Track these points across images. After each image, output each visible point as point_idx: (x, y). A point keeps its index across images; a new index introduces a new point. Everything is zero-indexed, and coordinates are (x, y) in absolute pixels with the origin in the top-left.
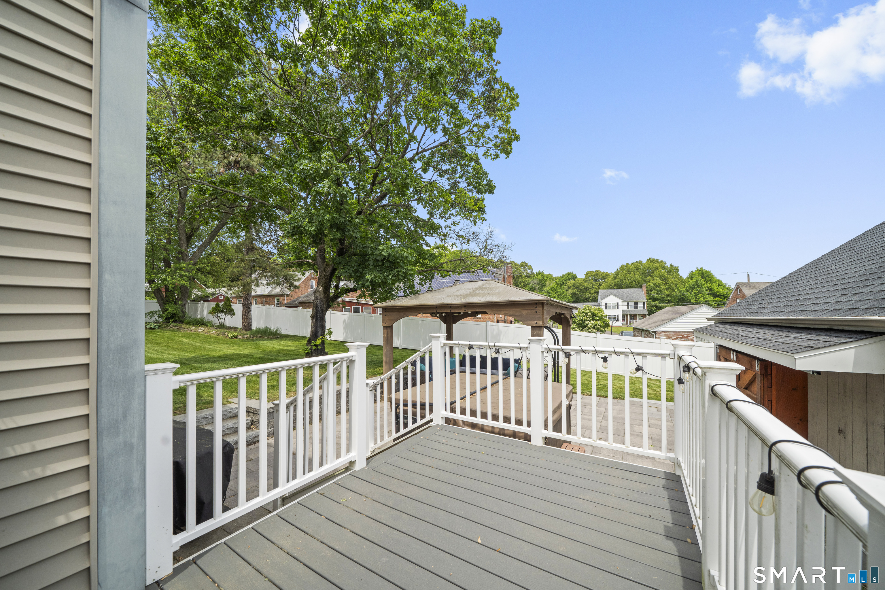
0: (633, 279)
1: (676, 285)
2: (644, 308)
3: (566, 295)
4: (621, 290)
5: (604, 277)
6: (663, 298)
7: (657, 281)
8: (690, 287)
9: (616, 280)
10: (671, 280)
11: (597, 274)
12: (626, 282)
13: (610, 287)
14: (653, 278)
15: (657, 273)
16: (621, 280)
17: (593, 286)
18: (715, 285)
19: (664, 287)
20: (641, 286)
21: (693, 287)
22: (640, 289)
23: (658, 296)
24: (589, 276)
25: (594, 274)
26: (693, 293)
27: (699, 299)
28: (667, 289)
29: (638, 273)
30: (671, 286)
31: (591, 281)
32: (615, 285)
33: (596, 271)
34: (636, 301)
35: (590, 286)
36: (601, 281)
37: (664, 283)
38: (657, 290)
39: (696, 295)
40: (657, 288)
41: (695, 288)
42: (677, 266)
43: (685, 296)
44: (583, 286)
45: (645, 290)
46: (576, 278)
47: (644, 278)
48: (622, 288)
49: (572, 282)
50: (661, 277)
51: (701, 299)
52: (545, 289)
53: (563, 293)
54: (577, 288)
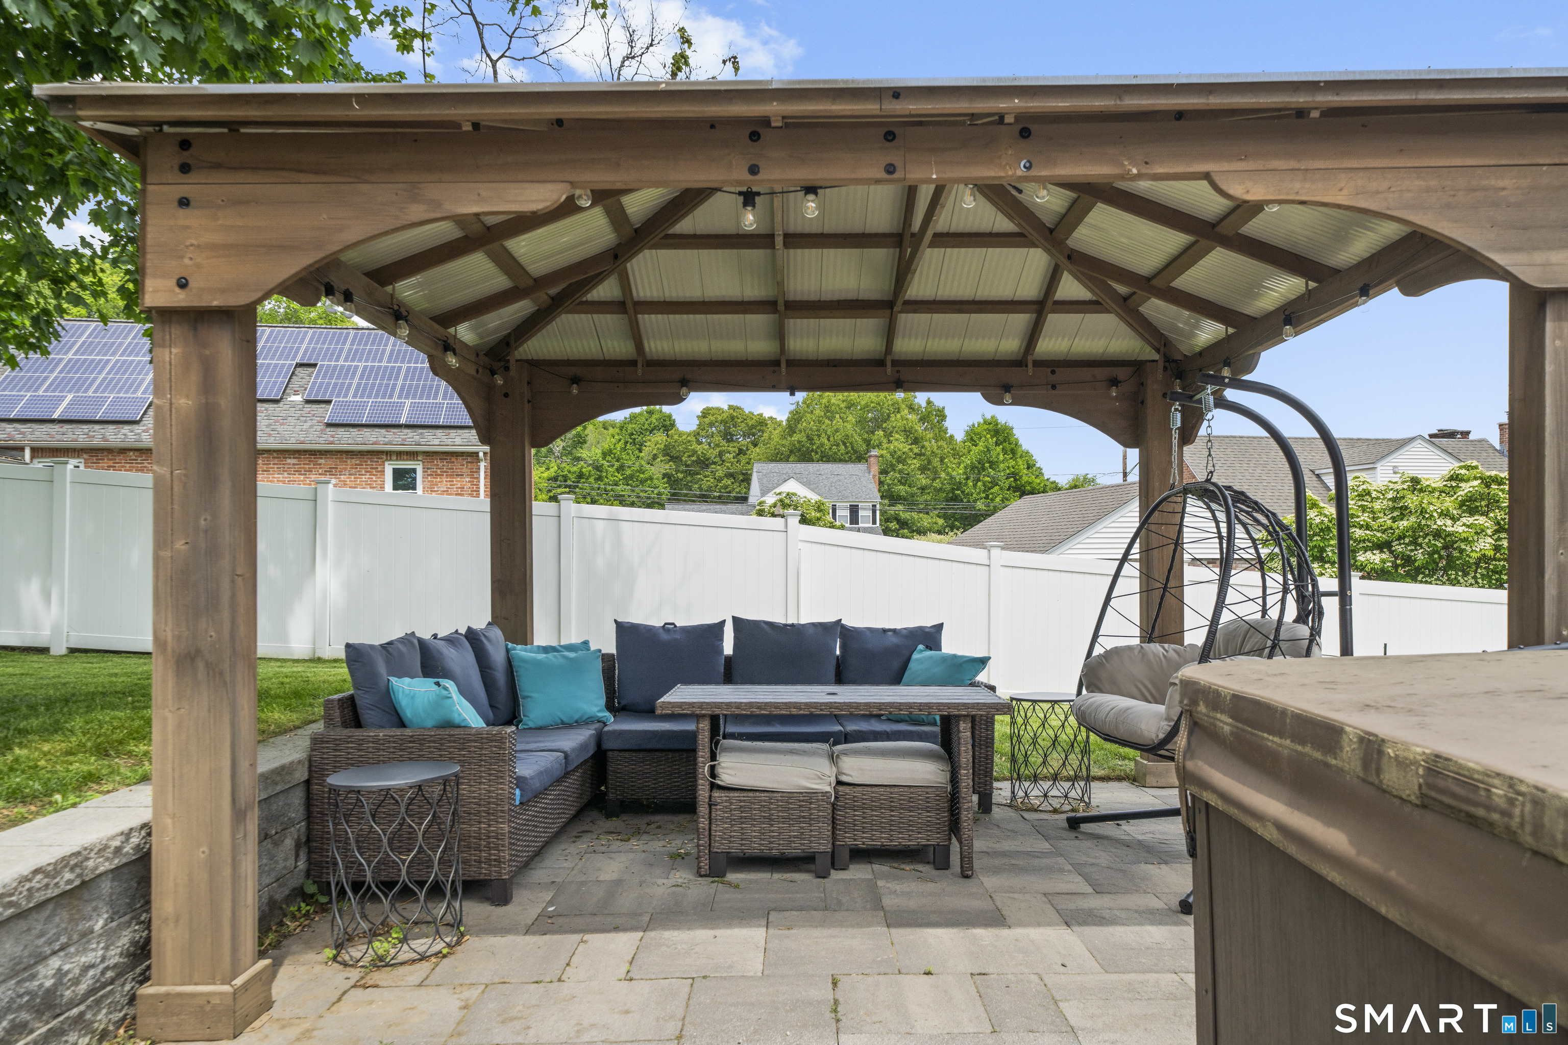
0: (838, 437)
1: (942, 460)
2: (874, 522)
3: (651, 479)
4: (812, 467)
5: (753, 427)
6: (913, 495)
7: (900, 444)
8: (973, 467)
9: (796, 437)
10: (930, 445)
11: (733, 418)
12: (822, 445)
13: (778, 457)
14: (888, 435)
15: (896, 421)
16: (810, 439)
17: (721, 454)
18: (1022, 465)
19: (916, 463)
20: (860, 458)
21: (978, 468)
22: (862, 467)
23: (902, 490)
24: (711, 425)
25: (725, 415)
26: (979, 484)
27: (992, 500)
28: (923, 469)
29: (850, 418)
30: (929, 462)
31: (717, 439)
32: (791, 452)
33: (730, 407)
34: (853, 500)
35: (712, 454)
36: (743, 442)
37: (916, 451)
38: (900, 472)
39: (987, 489)
40: (900, 466)
41: (984, 469)
42: (941, 406)
43: (963, 492)
44: (694, 452)
45: (875, 469)
46: (673, 425)
47: (866, 436)
48: (811, 460)
49: (660, 438)
50: (907, 432)
51: (998, 499)
52: (584, 453)
53: (641, 471)
54: (675, 459)
